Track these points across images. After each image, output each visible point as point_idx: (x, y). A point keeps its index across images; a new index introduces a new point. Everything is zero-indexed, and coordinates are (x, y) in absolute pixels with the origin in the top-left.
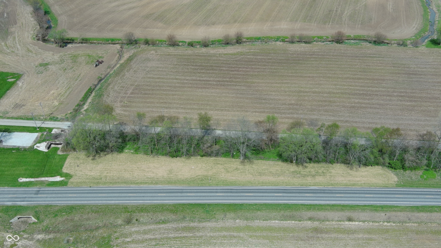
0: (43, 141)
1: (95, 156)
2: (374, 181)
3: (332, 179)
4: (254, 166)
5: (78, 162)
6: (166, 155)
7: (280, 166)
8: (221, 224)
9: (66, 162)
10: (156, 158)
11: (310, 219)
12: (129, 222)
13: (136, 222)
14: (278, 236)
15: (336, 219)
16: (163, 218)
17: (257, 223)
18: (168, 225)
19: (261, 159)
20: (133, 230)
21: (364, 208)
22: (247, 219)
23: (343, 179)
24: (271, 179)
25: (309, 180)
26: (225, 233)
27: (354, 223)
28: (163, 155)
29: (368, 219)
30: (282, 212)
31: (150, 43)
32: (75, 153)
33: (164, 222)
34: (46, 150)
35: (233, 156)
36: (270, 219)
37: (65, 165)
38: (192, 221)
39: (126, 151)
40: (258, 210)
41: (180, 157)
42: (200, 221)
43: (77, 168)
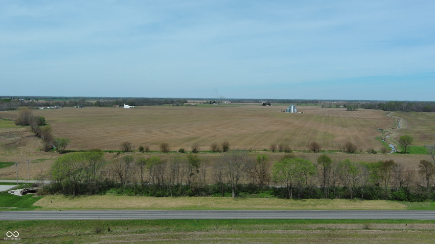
0: (20, 188)
1: (74, 197)
2: (381, 207)
3: (335, 206)
4: (247, 201)
5: (53, 200)
6: (151, 195)
7: (276, 200)
8: (212, 233)
9: (40, 200)
10: (141, 197)
11: (318, 229)
12: (98, 232)
13: (108, 232)
14: (283, 240)
15: (350, 228)
16: (141, 229)
17: (256, 232)
18: (147, 234)
19: (255, 197)
20: (102, 237)
21: (379, 221)
22: (244, 229)
23: (348, 206)
24: (267, 207)
25: (310, 207)
26: (217, 238)
27: (371, 231)
28: (148, 196)
29: (388, 228)
30: (286, 224)
31: (144, 150)
32: (52, 196)
33: (143, 232)
34: (21, 195)
35: (224, 195)
36: (272, 229)
37: (38, 202)
38: (178, 231)
39: (109, 193)
40: (256, 223)
41: (167, 196)
42: (185, 231)
43: (50, 203)
